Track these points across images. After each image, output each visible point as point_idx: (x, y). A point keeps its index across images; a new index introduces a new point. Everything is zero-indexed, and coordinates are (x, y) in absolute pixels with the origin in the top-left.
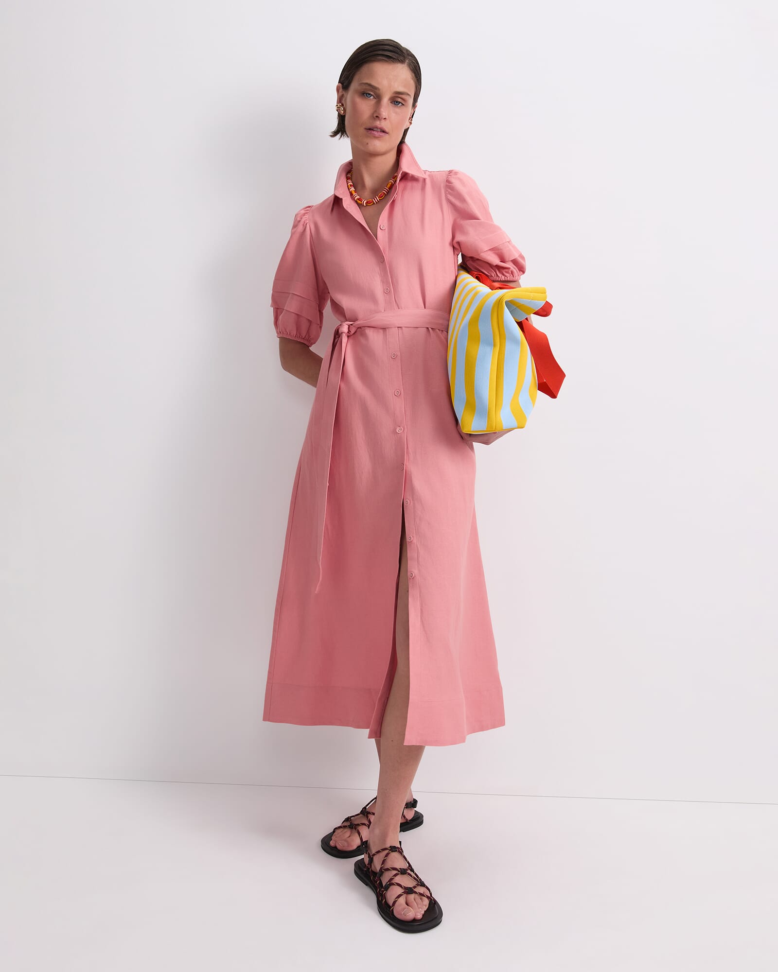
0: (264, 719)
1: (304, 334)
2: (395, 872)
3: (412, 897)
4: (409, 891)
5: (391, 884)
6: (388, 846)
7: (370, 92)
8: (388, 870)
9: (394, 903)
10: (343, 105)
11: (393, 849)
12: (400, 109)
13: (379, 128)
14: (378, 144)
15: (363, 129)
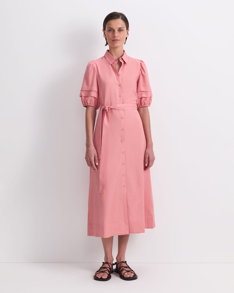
0: (88, 235)
2: (124, 267)
3: (129, 273)
4: (128, 271)
5: (123, 270)
6: (121, 261)
8: (122, 267)
9: (124, 274)
11: (123, 262)
12: (122, 32)
13: (116, 39)
14: (118, 44)
15: (111, 41)
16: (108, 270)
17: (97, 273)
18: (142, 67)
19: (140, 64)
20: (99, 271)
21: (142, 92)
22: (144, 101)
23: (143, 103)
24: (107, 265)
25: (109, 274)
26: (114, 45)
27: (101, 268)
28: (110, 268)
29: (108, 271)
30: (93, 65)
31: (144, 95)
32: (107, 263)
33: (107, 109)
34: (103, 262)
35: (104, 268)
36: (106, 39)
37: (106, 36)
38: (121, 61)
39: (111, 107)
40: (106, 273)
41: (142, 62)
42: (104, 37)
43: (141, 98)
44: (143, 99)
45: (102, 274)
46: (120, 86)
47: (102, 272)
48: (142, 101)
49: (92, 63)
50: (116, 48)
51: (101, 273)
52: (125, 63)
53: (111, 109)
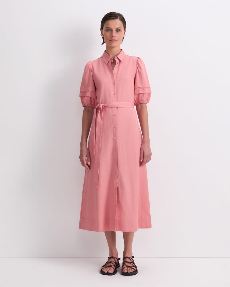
1: (93, 104)
6: (126, 256)
7: (109, 30)
9: (123, 269)
10: (102, 34)
12: (119, 33)
13: (113, 39)
14: (114, 44)
15: (109, 41)
16: (114, 264)
17: (103, 267)
18: (138, 64)
19: (136, 61)
20: (105, 266)
21: (139, 89)
22: (142, 97)
23: (141, 99)
24: (112, 260)
25: (115, 268)
26: (111, 44)
27: (107, 262)
28: (116, 263)
29: (115, 266)
30: (89, 66)
31: (141, 92)
32: (112, 257)
33: (101, 107)
34: (108, 257)
35: (110, 262)
36: (103, 38)
37: (103, 36)
38: (116, 59)
39: (105, 105)
40: (112, 268)
41: (139, 59)
42: (101, 36)
43: (139, 95)
44: (141, 95)
45: (109, 268)
46: (114, 84)
47: (109, 267)
48: (140, 97)
49: (89, 64)
50: (113, 47)
51: (107, 268)
52: (120, 61)
53: (105, 107)
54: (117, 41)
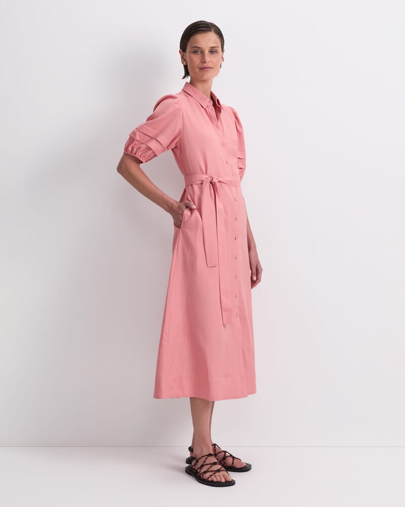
10: (184, 60)
13: (207, 67)
15: (198, 69)
35: (215, 464)
39: (220, 179)
47: (218, 471)
53: (220, 182)
54: (211, 70)
